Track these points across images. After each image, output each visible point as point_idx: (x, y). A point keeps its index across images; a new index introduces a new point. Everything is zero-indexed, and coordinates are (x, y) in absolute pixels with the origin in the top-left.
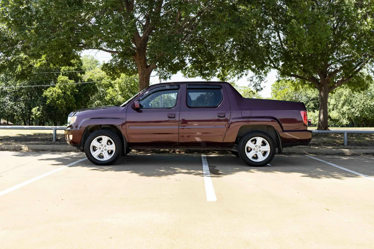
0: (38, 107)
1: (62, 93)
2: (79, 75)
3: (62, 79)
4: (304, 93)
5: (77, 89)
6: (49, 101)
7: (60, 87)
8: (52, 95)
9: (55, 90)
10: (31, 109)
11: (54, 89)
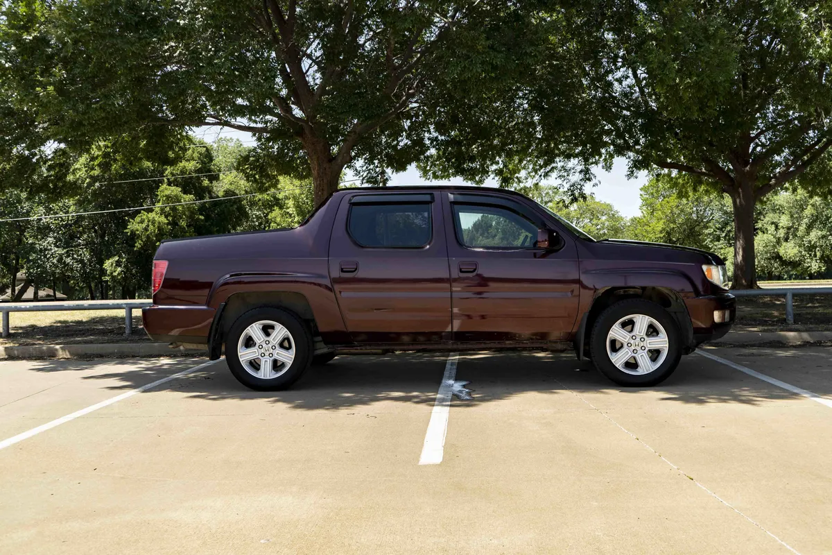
0: (117, 258)
1: (168, 224)
2: (206, 182)
3: (167, 193)
4: (717, 203)
5: (202, 215)
6: (140, 244)
7: (162, 211)
8: (146, 229)
9: (153, 218)
10: (101, 262)
11: (151, 215)
